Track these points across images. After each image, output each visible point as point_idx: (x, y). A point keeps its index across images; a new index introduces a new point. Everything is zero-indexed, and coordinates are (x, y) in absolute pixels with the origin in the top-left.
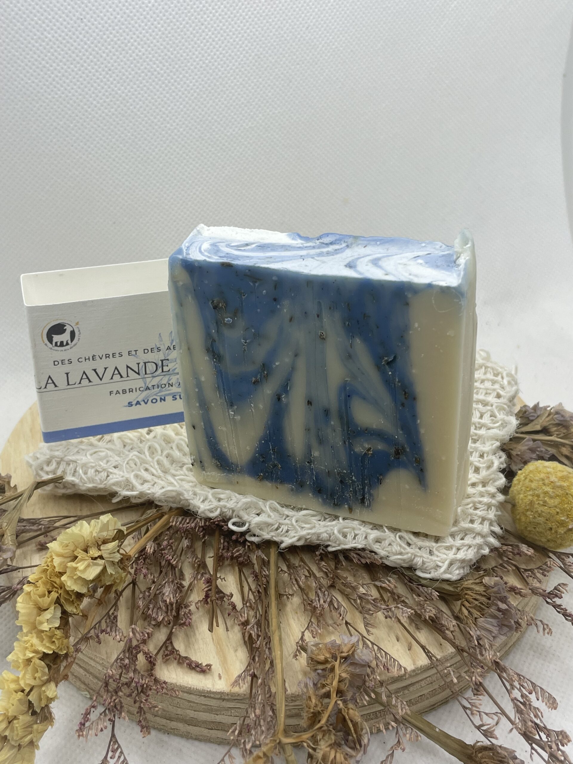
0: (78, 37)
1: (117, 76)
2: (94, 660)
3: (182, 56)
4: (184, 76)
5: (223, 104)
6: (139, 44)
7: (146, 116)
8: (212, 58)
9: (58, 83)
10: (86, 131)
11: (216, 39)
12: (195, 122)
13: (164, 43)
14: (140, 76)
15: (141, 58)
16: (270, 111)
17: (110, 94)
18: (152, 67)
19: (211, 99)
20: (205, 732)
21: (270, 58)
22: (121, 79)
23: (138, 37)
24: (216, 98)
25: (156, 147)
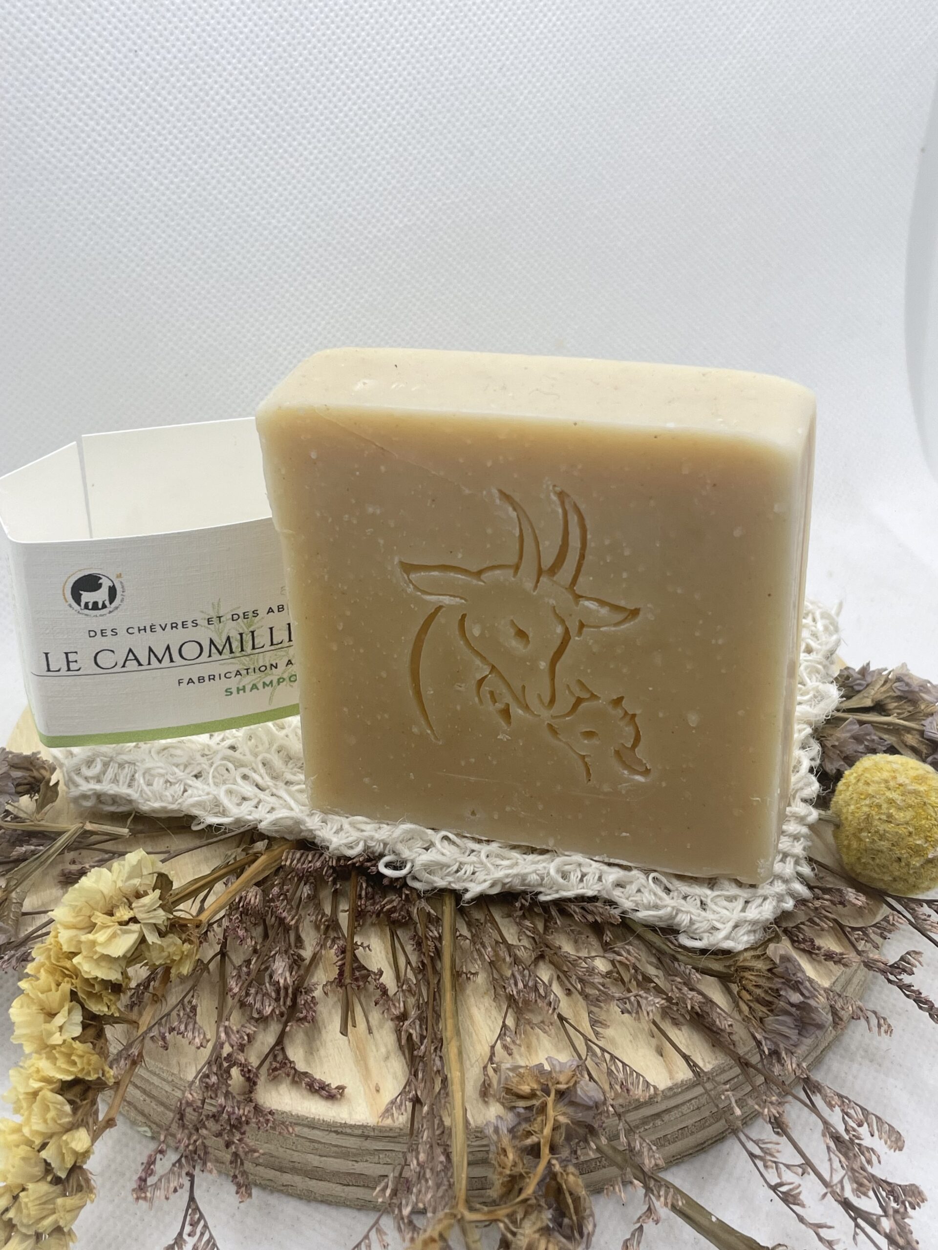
0: (129, 80)
1: (192, 142)
2: (158, 1076)
3: (297, 112)
4: (300, 144)
5: (362, 188)
6: (228, 92)
7: (237, 206)
8: (346, 116)
9: (97, 152)
10: (142, 228)
11: (353, 86)
12: (318, 216)
13: (269, 91)
14: (229, 143)
15: (231, 115)
16: (439, 200)
17: (181, 171)
18: (248, 129)
19: (342, 181)
20: (338, 1190)
21: (440, 116)
22: (198, 146)
23: (226, 81)
24: (352, 179)
25: (254, 256)
